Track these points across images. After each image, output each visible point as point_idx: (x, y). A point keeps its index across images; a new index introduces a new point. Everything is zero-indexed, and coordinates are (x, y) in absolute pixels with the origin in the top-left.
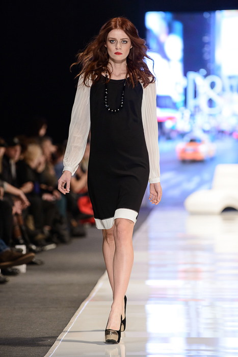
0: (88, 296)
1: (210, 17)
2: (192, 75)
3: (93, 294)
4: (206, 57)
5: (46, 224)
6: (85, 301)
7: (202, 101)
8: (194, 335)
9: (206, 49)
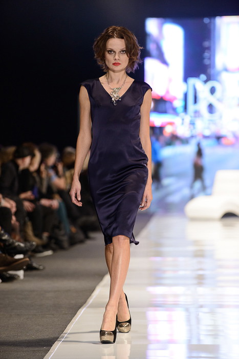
0: (85, 302)
1: (210, 22)
2: (192, 81)
3: (91, 301)
4: (206, 62)
5: (44, 230)
6: (82, 308)
7: (202, 106)
8: (194, 342)
9: (206, 54)
